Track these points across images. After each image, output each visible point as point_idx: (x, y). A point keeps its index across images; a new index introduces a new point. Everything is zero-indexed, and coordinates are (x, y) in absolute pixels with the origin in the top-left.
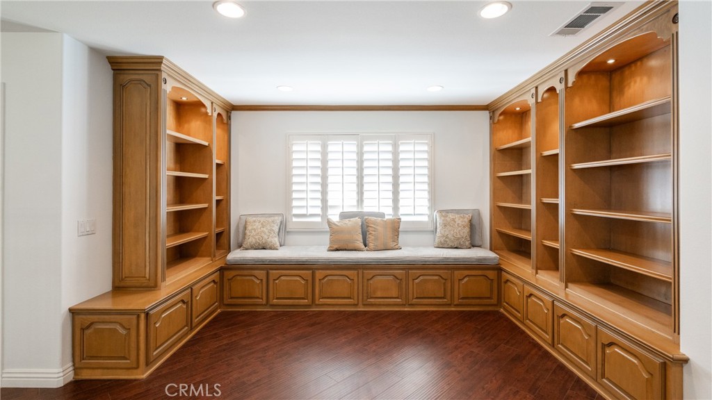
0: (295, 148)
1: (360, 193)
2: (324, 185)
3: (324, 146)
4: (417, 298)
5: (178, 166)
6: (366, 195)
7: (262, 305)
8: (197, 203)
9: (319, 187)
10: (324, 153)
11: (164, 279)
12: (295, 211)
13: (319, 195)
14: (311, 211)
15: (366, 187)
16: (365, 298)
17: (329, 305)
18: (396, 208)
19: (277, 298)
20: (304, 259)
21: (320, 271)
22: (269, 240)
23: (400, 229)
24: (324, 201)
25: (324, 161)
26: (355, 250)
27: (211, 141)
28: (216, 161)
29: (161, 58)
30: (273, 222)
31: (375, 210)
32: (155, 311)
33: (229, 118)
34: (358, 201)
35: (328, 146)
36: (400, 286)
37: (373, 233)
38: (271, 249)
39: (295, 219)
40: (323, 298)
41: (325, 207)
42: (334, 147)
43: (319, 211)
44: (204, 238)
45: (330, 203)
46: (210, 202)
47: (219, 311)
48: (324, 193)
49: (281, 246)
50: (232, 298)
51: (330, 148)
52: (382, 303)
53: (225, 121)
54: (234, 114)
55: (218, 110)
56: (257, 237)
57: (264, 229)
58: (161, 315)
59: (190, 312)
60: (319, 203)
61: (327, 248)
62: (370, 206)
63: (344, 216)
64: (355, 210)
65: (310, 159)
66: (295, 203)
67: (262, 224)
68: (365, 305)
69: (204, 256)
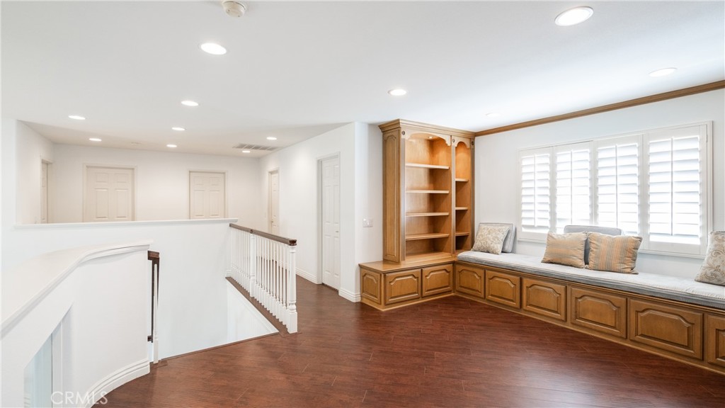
0: (524, 163)
1: (594, 206)
2: (553, 197)
3: (553, 159)
4: (642, 335)
5: (432, 185)
6: (601, 208)
7: (481, 298)
8: (439, 212)
9: (547, 200)
10: (553, 165)
11: (404, 259)
12: (524, 222)
13: (547, 207)
14: (539, 223)
15: (601, 199)
16: (574, 317)
17: (537, 313)
18: (644, 223)
19: (492, 295)
20: (513, 265)
21: (528, 279)
22: (492, 245)
23: (639, 251)
24: (553, 214)
25: (553, 174)
26: (571, 266)
27: (450, 165)
28: (454, 179)
29: (398, 120)
30: (499, 231)
31: (612, 225)
32: (390, 274)
33: (473, 143)
34: (591, 215)
35: (556, 157)
36: (616, 314)
37: (595, 250)
38: (493, 253)
39: (524, 230)
40: (530, 305)
41: (553, 218)
42: (563, 157)
43: (547, 223)
44: (447, 238)
45: (558, 216)
46: (450, 211)
47: (453, 294)
48: (553, 205)
49: (502, 252)
50: (461, 287)
51: (559, 159)
52: (594, 328)
53: (468, 146)
54: (477, 139)
55: (458, 140)
56: (483, 242)
57: (490, 236)
58: (395, 279)
59: (420, 285)
60: (547, 215)
61: (542, 259)
62: (605, 221)
63: (569, 229)
64: (587, 224)
65: (538, 172)
66: (524, 215)
67: (489, 232)
68: (573, 324)
69: (445, 252)
